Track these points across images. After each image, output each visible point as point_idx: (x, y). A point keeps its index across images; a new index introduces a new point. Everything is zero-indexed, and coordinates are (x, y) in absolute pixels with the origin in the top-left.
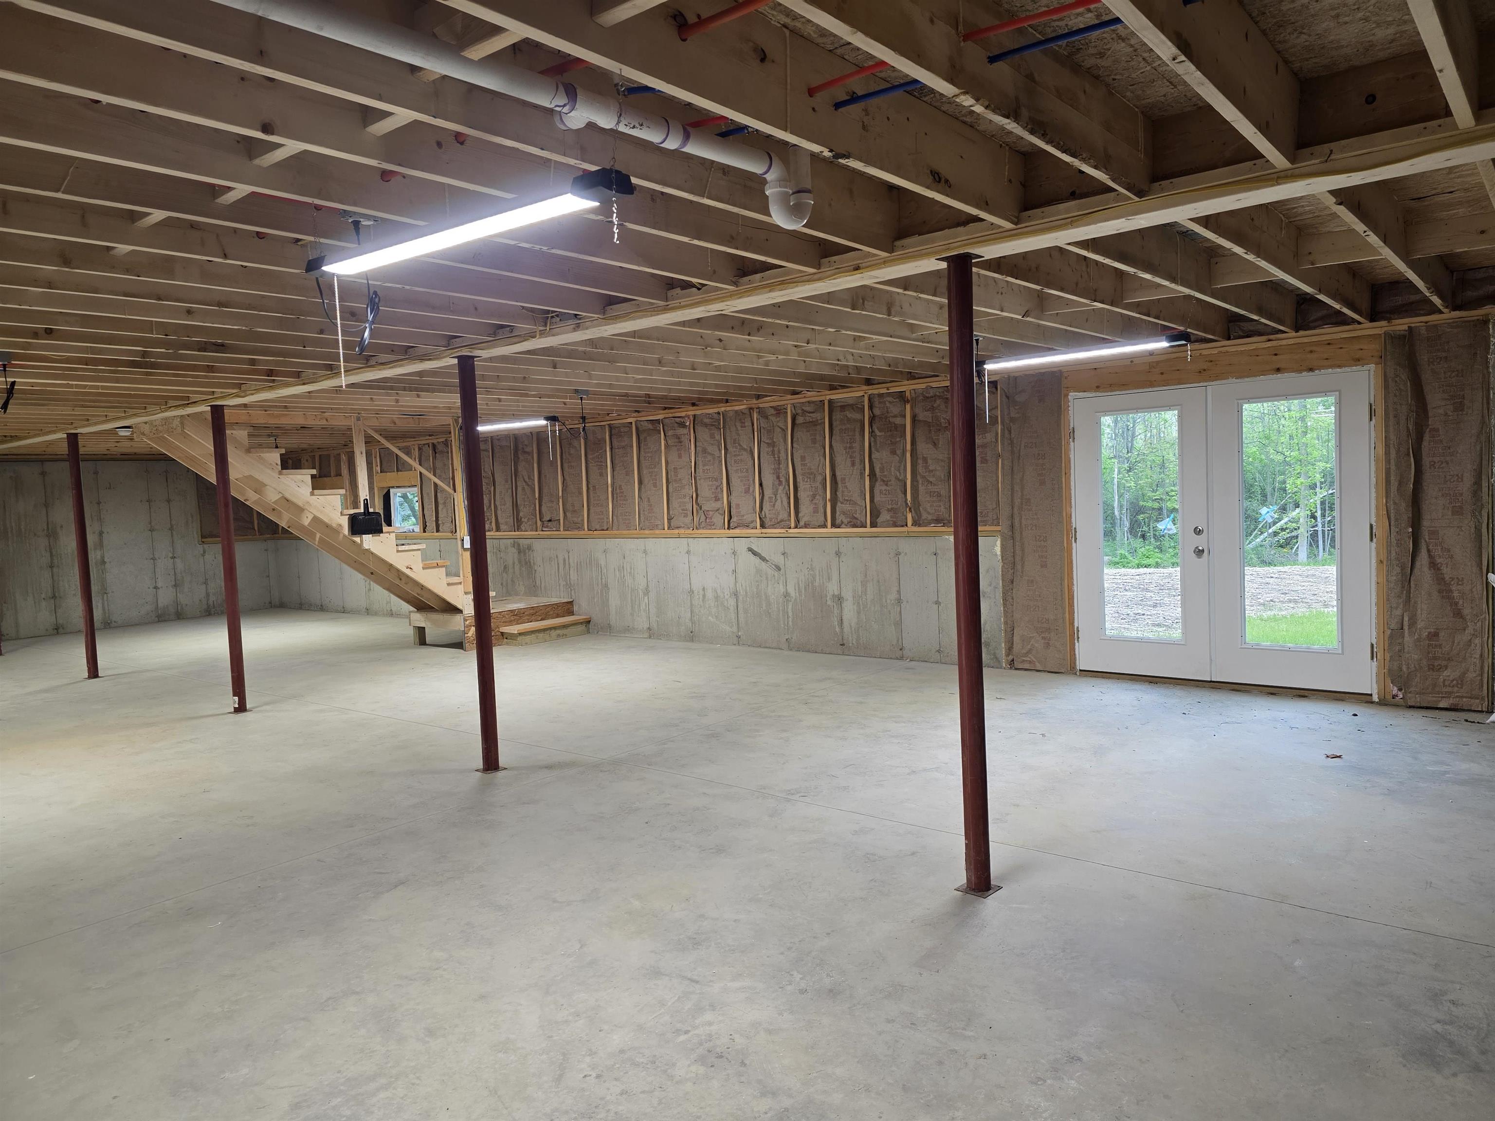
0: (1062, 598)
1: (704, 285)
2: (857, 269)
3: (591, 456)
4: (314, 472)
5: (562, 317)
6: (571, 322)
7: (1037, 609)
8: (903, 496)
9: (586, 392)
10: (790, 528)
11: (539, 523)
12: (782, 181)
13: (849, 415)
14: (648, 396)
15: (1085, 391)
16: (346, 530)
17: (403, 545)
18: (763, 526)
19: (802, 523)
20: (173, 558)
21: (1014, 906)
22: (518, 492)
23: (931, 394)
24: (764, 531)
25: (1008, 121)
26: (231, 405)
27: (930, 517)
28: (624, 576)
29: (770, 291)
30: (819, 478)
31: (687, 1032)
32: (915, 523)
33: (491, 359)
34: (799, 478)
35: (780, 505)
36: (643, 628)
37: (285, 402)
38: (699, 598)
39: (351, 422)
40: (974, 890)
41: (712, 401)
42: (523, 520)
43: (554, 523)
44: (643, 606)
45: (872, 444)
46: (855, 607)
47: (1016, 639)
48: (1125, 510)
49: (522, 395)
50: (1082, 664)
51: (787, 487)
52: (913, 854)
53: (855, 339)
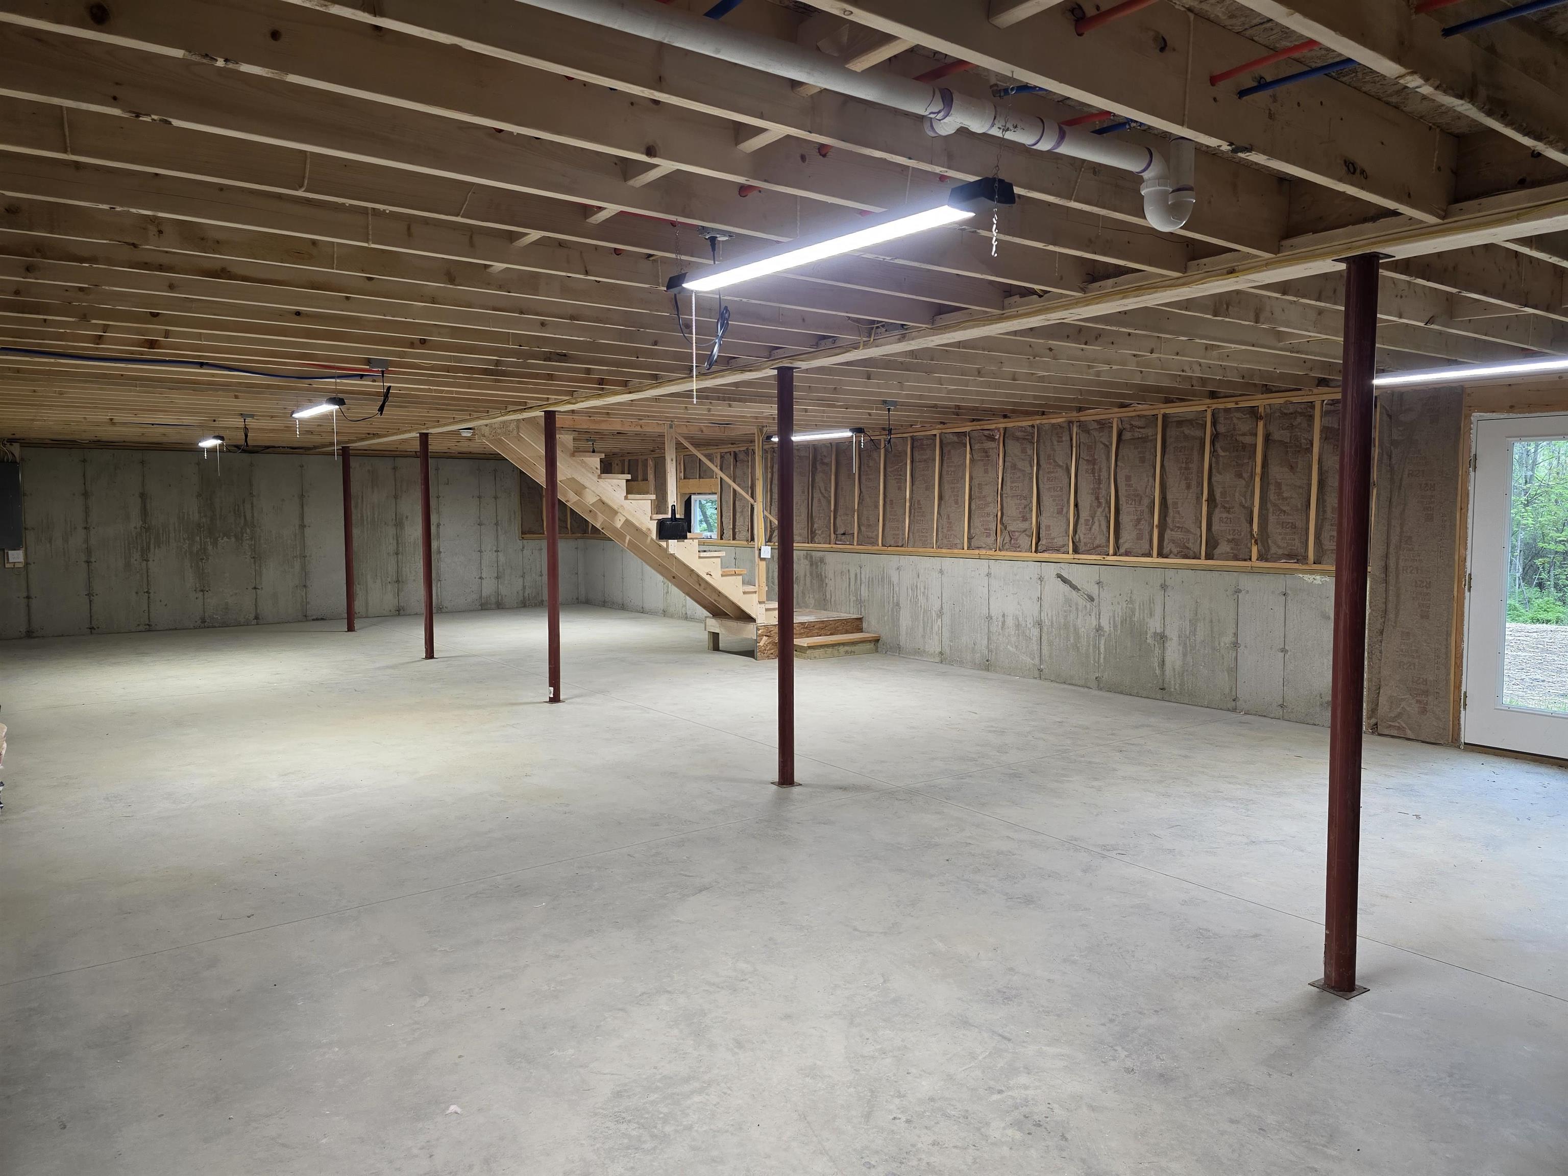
0: (1447, 657)
1: (1046, 292)
2: (1232, 273)
3: (890, 470)
4: (629, 477)
5: (888, 327)
6: (896, 332)
7: (1412, 667)
8: (1248, 525)
9: (895, 404)
10: (1108, 555)
11: (833, 536)
12: (1161, 179)
13: (1187, 432)
14: (958, 407)
15: (1494, 412)
16: (654, 535)
17: (705, 551)
18: (1076, 551)
19: (1122, 550)
20: (497, 551)
21: (1385, 1013)
22: (814, 503)
23: (1291, 411)
24: (1077, 556)
25: (1460, 102)
26: (562, 411)
27: (1280, 552)
28: (917, 596)
29: (1123, 298)
30: (1146, 501)
31: (1000, 1092)
32: (1261, 558)
33: (807, 371)
34: (1122, 500)
35: (1098, 529)
36: (935, 652)
37: (608, 409)
38: (997, 626)
39: (665, 430)
40: (1332, 988)
41: (1027, 414)
42: (817, 532)
43: (848, 537)
44: (936, 628)
45: (1213, 465)
46: (1181, 648)
47: (1382, 700)
48: (1518, 551)
49: (829, 406)
50: (1469, 735)
51: (1107, 509)
52: (1256, 936)
53: (1207, 347)
